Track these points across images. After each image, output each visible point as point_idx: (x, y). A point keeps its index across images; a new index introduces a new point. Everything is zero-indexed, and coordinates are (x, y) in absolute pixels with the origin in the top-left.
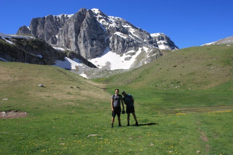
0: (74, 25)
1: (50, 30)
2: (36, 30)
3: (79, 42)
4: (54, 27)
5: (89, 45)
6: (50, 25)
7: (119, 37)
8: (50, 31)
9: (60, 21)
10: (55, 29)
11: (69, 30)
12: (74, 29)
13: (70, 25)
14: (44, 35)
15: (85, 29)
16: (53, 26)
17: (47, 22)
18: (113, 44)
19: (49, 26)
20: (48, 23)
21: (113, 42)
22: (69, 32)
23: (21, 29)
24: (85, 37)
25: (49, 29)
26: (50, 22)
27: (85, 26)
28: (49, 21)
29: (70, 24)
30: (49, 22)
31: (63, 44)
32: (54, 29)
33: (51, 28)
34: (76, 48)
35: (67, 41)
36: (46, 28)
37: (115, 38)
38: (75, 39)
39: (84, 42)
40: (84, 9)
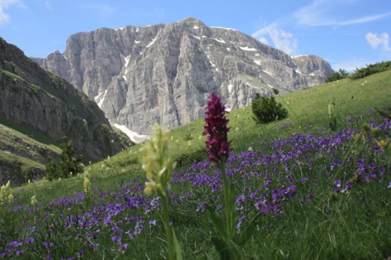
0: (165, 62)
1: (107, 59)
2: (79, 59)
3: (177, 96)
4: (113, 54)
5: (196, 103)
6: (106, 50)
7: (246, 88)
8: (107, 61)
9: (122, 41)
10: (116, 58)
11: (154, 70)
12: (164, 69)
13: (156, 61)
14: (96, 70)
15: (187, 74)
16: (111, 53)
17: (101, 44)
18: (235, 99)
19: (104, 52)
20: (102, 47)
21: (236, 96)
22: (154, 73)
23: (52, 59)
24: (189, 89)
25: (105, 58)
26: (105, 45)
27: (188, 67)
28: (105, 42)
29: (155, 59)
30: (103, 45)
31: (142, 94)
32: (113, 59)
33: (109, 57)
34: (171, 106)
35: (150, 90)
36: (100, 57)
37: (239, 89)
38: (169, 89)
39: (187, 98)
40: (177, 26)
